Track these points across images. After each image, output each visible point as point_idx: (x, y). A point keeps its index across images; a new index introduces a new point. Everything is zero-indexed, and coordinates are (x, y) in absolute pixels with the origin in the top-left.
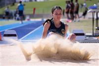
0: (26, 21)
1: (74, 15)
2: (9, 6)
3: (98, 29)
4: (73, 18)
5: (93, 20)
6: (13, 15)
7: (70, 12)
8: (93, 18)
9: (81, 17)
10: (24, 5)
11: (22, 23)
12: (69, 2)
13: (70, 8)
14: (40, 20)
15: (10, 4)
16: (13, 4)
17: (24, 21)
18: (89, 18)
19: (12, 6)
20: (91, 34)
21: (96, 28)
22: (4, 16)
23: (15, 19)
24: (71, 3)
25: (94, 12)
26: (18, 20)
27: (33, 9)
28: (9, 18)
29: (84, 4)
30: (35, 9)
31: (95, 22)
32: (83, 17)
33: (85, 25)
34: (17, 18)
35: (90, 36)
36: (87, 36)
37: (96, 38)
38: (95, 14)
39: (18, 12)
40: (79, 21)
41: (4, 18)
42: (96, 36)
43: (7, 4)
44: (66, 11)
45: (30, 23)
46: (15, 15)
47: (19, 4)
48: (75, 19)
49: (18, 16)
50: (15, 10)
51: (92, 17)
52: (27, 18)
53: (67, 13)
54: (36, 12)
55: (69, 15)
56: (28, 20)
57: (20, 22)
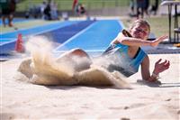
0: (62, 20)
3: (178, 32)
5: (170, 18)
8: (170, 15)
14: (84, 19)
18: (163, 15)
20: (167, 40)
22: (27, 14)
25: (172, 4)
31: (173, 20)
33: (157, 26)
35: (165, 43)
38: (173, 7)
41: (27, 17)
42: (174, 43)
45: (69, 24)
51: (167, 13)
52: (64, 16)
56: (66, 19)
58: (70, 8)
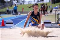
0: (18, 15)
1: (45, 12)
2: (9, 7)
3: (58, 20)
4: (44, 14)
5: (56, 15)
6: (11, 12)
7: (43, 10)
8: (56, 14)
9: (49, 13)
10: (17, 6)
11: (16, 16)
12: (42, 5)
13: (43, 8)
14: (26, 15)
15: (9, 6)
16: (11, 6)
17: (17, 16)
18: (54, 14)
19: (10, 7)
21: (58, 19)
22: (6, 12)
23: (12, 14)
24: (43, 5)
25: (56, 10)
26: (14, 14)
27: (22, 9)
28: (9, 14)
29: (51, 6)
30: (23, 9)
32: (50, 13)
33: (51, 18)
34: (13, 13)
35: (54, 24)
36: (53, 24)
37: (57, 25)
39: (14, 10)
40: (48, 15)
41: (6, 14)
42: (57, 24)
43: (8, 6)
44: (40, 10)
45: (21, 16)
46: (12, 12)
47: (14, 6)
48: (45, 14)
49: (14, 12)
50: (12, 9)
52: (19, 13)
53: (41, 11)
54: (24, 10)
55: (43, 12)
56: (20, 15)
57: (15, 16)
58: (22, 11)
